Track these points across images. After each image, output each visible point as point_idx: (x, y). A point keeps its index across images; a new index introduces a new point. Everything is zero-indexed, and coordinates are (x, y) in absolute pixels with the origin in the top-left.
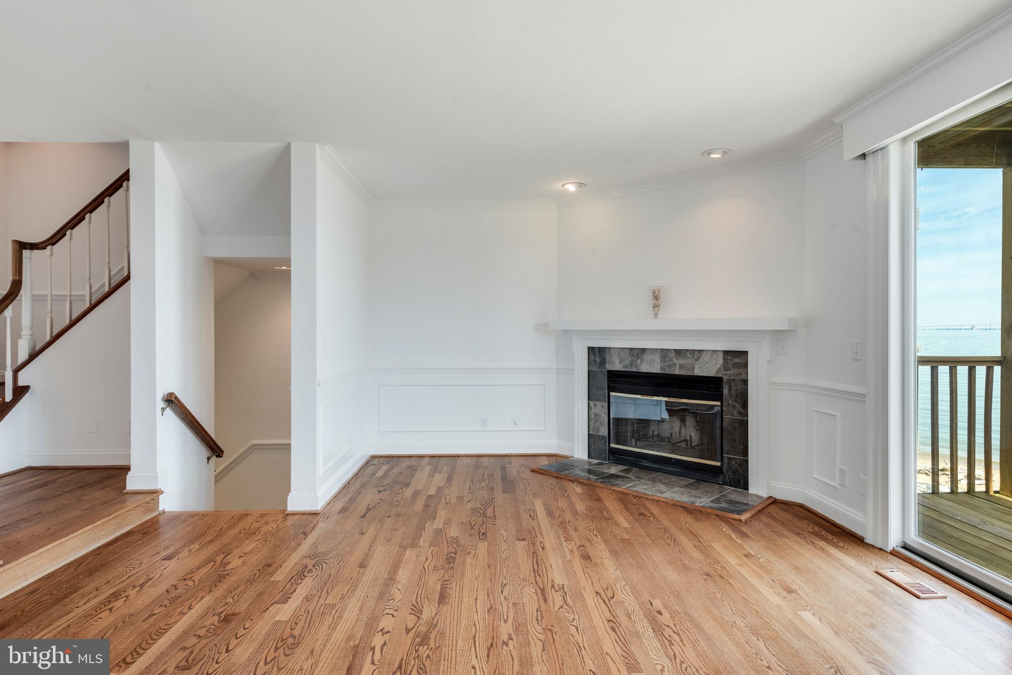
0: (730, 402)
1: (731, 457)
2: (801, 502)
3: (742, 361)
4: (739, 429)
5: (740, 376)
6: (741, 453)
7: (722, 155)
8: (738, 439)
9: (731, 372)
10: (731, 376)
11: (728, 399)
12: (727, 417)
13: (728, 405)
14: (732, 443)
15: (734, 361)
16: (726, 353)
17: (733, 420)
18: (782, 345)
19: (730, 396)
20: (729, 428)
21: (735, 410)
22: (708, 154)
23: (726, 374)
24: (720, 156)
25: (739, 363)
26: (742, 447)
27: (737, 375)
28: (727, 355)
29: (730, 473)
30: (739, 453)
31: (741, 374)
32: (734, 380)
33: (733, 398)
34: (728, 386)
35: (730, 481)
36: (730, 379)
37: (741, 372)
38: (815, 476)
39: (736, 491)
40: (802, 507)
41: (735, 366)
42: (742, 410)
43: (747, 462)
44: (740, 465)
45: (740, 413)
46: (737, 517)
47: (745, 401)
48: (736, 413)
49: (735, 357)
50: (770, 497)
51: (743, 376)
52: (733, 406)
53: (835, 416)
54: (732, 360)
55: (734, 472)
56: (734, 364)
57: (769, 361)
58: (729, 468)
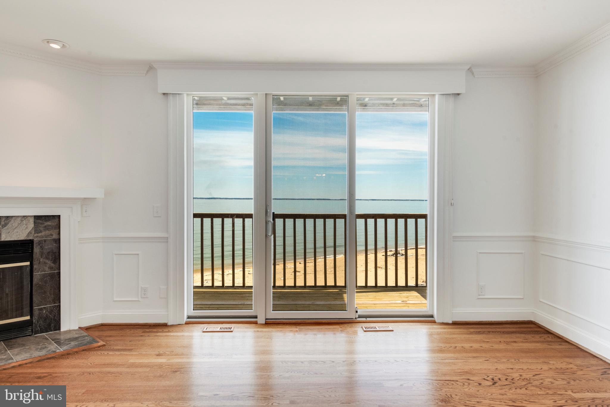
0: (41, 260)
1: (42, 308)
2: (100, 323)
3: (53, 224)
4: (50, 282)
5: (51, 237)
6: (52, 301)
7: (61, 48)
8: (49, 290)
9: (43, 234)
10: (43, 237)
11: (40, 257)
12: (37, 275)
13: (40, 263)
14: (43, 295)
15: (45, 225)
16: (37, 218)
17: (44, 275)
18: (86, 210)
19: (42, 254)
20: (40, 283)
21: (46, 266)
22: (48, 42)
23: (37, 237)
24: (60, 48)
25: (50, 225)
26: (52, 296)
27: (48, 236)
28: (38, 219)
29: (41, 322)
30: (50, 301)
31: (52, 235)
32: (45, 241)
33: (45, 256)
34: (39, 246)
35: (41, 329)
36: (41, 240)
37: (52, 233)
38: (115, 299)
39: (51, 334)
40: (102, 325)
41: (47, 228)
42: (53, 265)
43: (59, 306)
44: (51, 312)
45: (51, 268)
46: (99, 344)
47: (56, 257)
48: (47, 269)
49: (46, 221)
50: (79, 328)
51: (55, 236)
52: (45, 263)
53: (138, 254)
54: (44, 224)
55: (45, 320)
56: (45, 227)
57: (79, 222)
58: (40, 317)
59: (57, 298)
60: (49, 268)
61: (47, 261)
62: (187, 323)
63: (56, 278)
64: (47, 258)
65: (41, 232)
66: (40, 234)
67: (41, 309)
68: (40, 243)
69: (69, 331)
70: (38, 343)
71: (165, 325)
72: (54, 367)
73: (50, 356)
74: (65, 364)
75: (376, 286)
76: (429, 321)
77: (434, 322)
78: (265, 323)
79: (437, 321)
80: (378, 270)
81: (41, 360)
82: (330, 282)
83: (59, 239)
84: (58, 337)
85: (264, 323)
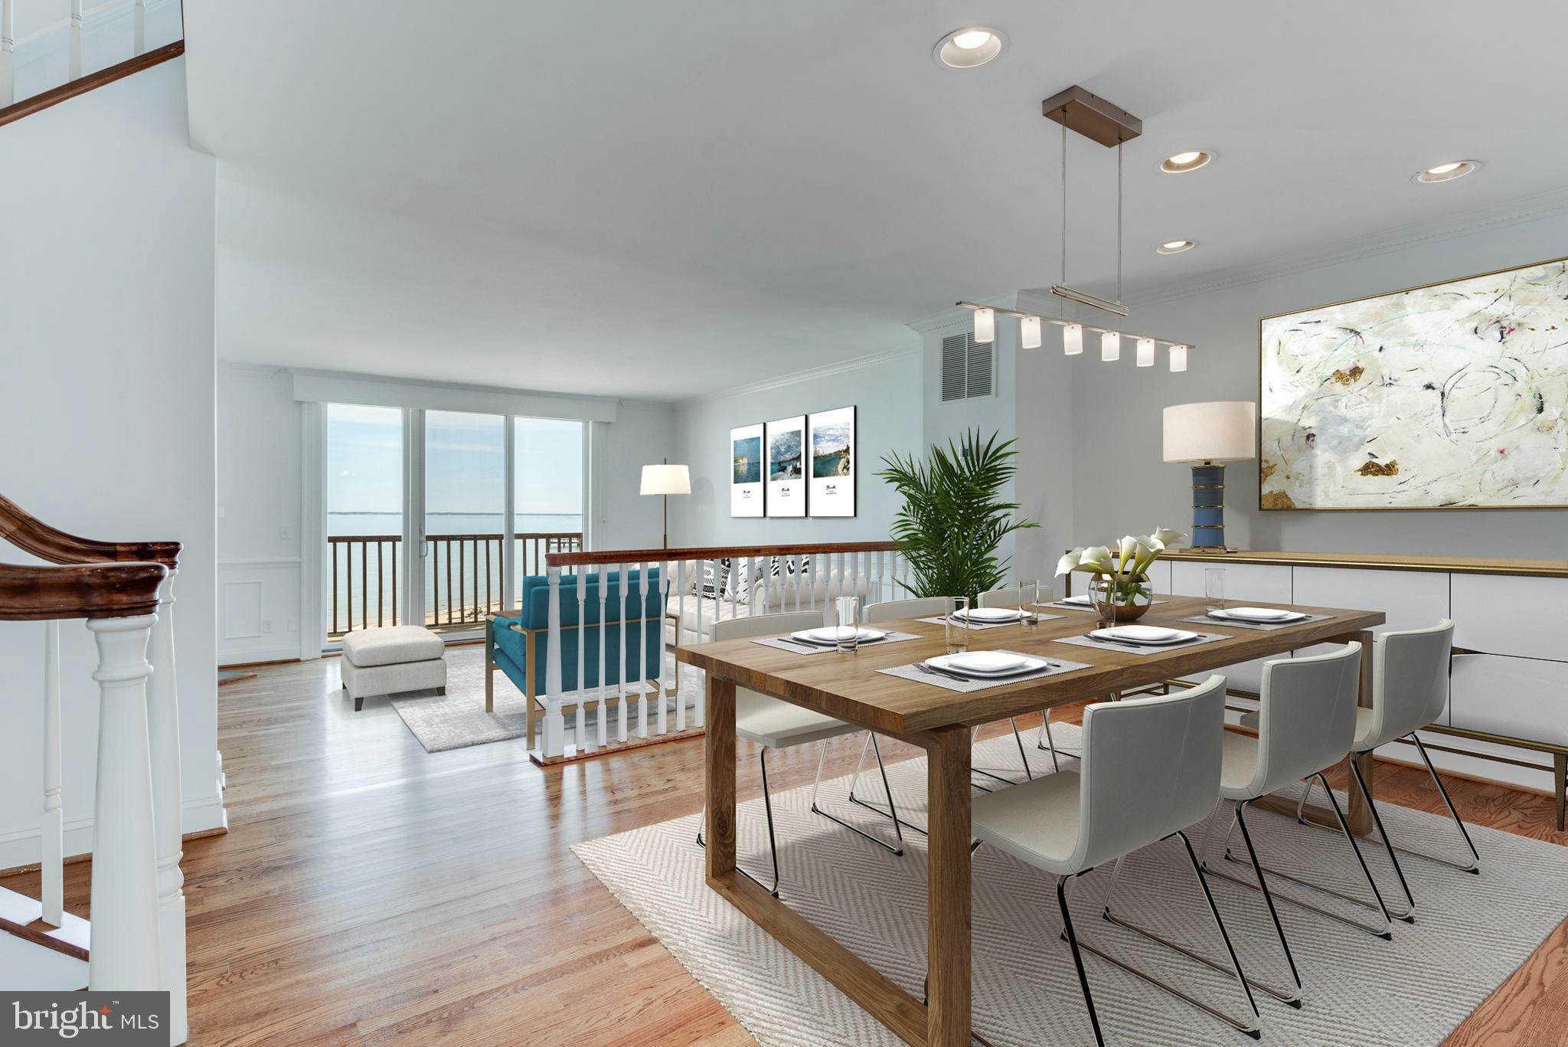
38: (227, 637)
53: (260, 583)
62: (323, 657)
71: (297, 661)
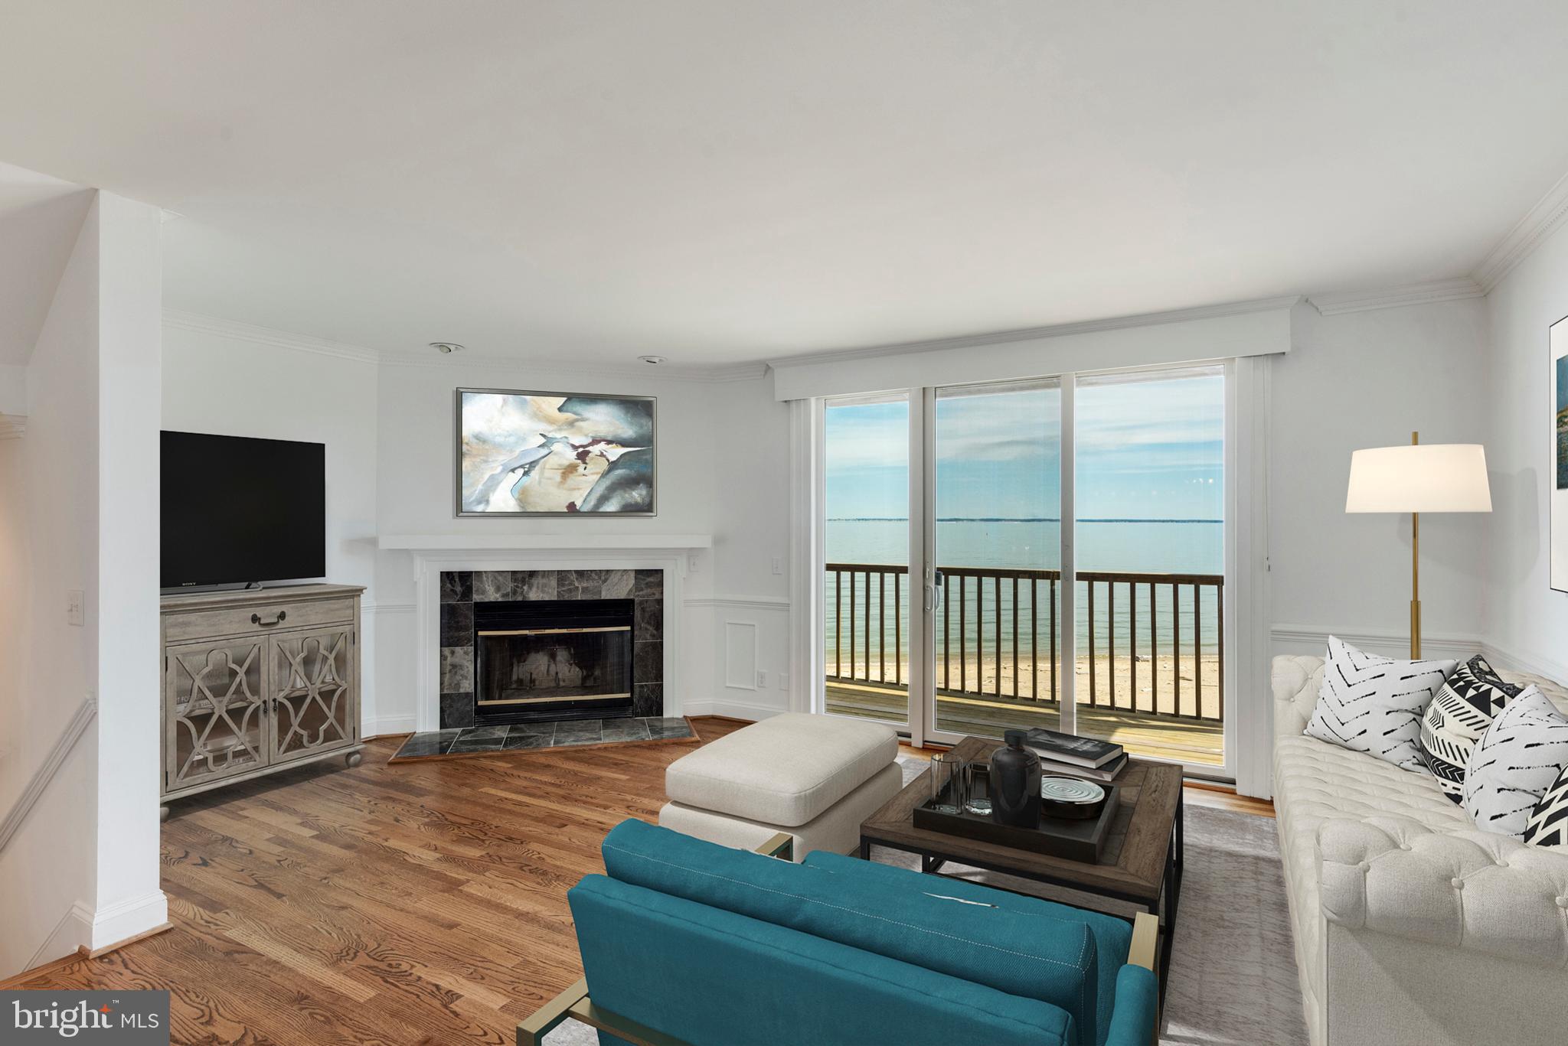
0: (643, 625)
3: (656, 581)
4: (652, 653)
5: (653, 596)
6: (654, 678)
8: (651, 663)
9: (644, 592)
10: (643, 597)
11: (640, 622)
12: (639, 643)
13: (641, 629)
14: (645, 670)
15: (647, 581)
16: (638, 572)
17: (645, 644)
18: (694, 563)
19: (643, 618)
20: (641, 654)
21: (647, 633)
23: (638, 596)
25: (652, 582)
26: (654, 672)
27: (650, 596)
28: (639, 574)
29: (642, 703)
30: (652, 678)
31: (654, 594)
32: (647, 601)
33: (646, 620)
34: (640, 608)
35: (641, 711)
36: (642, 600)
37: (655, 592)
38: (728, 685)
39: (651, 719)
40: (713, 718)
41: (648, 585)
42: (655, 632)
43: (661, 686)
44: (653, 691)
45: (653, 636)
46: (693, 739)
47: (659, 624)
48: (648, 636)
49: (648, 576)
50: (684, 716)
51: (657, 596)
52: (646, 629)
53: (754, 626)
54: (645, 579)
55: (647, 700)
56: (647, 584)
57: (684, 578)
58: (641, 697)
59: (659, 676)
60: (651, 635)
61: (649, 627)
63: (657, 648)
64: (649, 623)
65: (642, 590)
66: (641, 593)
67: (642, 686)
68: (641, 603)
69: (673, 719)
70: (633, 727)
72: (635, 756)
73: (636, 744)
74: (648, 755)
75: (1176, 714)
76: (1221, 790)
77: (1233, 793)
78: (923, 748)
79: (1238, 792)
80: (1182, 683)
81: (627, 747)
82: (1103, 699)
83: (662, 600)
84: (658, 724)
85: (921, 747)
